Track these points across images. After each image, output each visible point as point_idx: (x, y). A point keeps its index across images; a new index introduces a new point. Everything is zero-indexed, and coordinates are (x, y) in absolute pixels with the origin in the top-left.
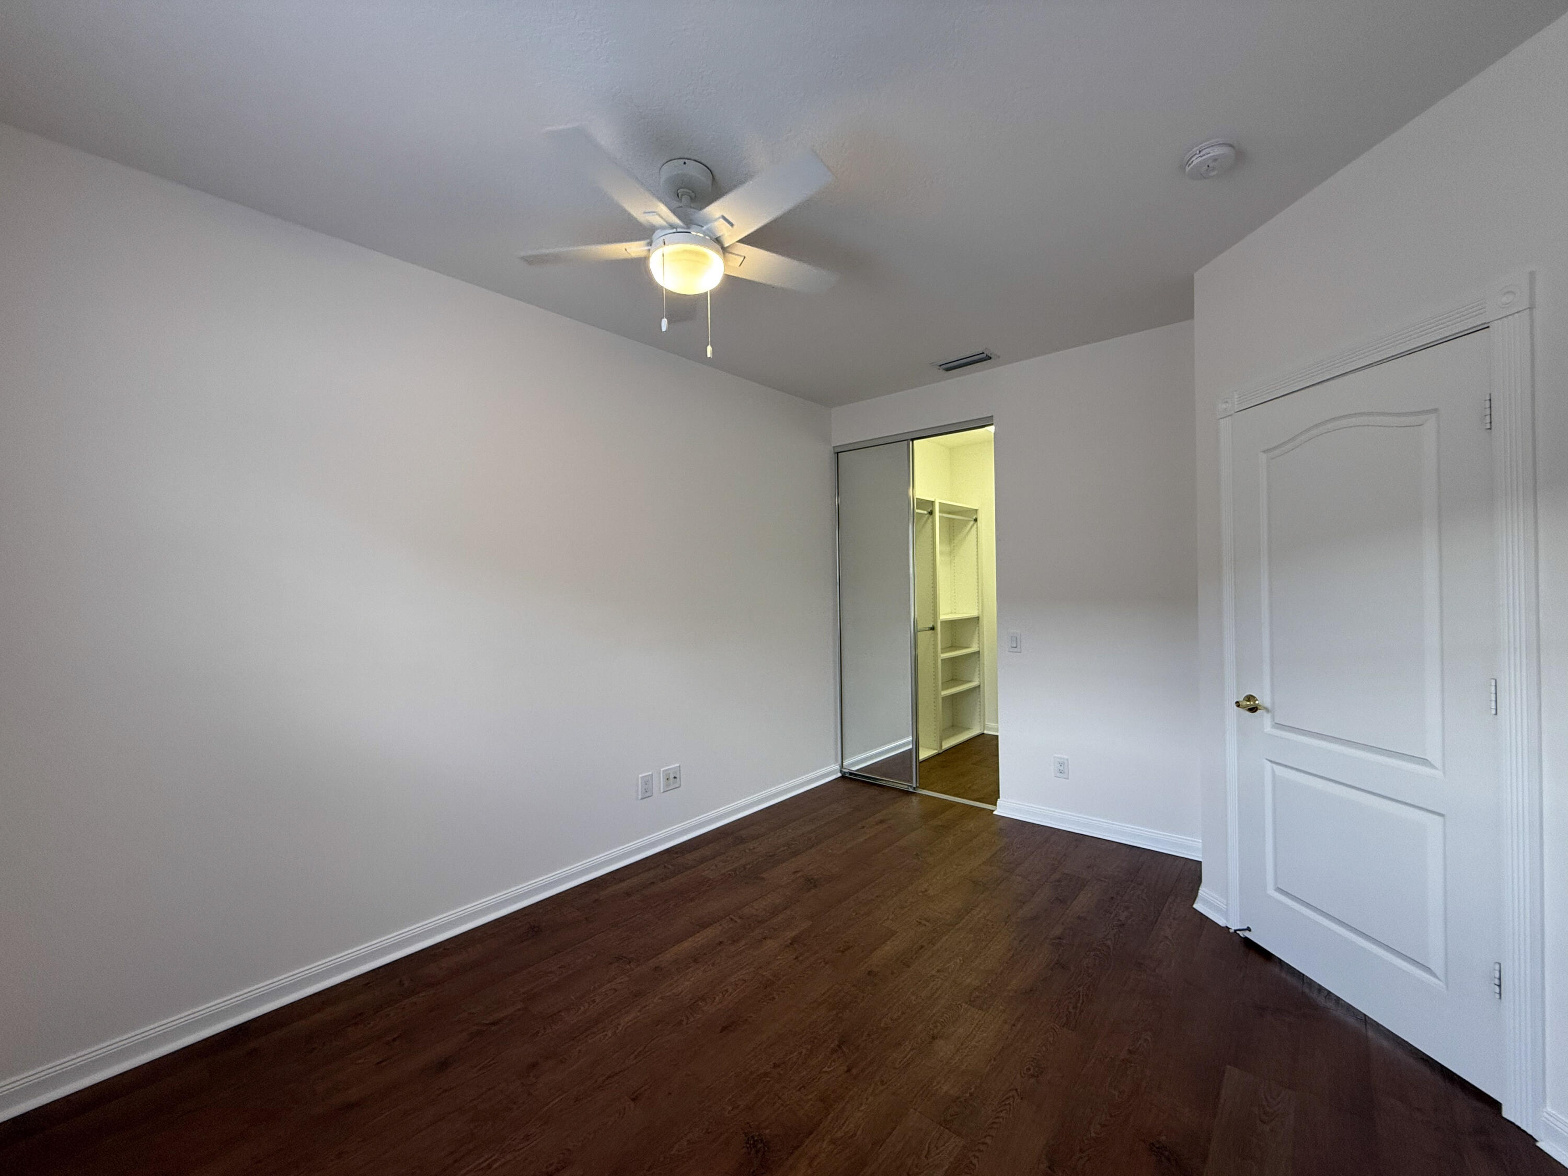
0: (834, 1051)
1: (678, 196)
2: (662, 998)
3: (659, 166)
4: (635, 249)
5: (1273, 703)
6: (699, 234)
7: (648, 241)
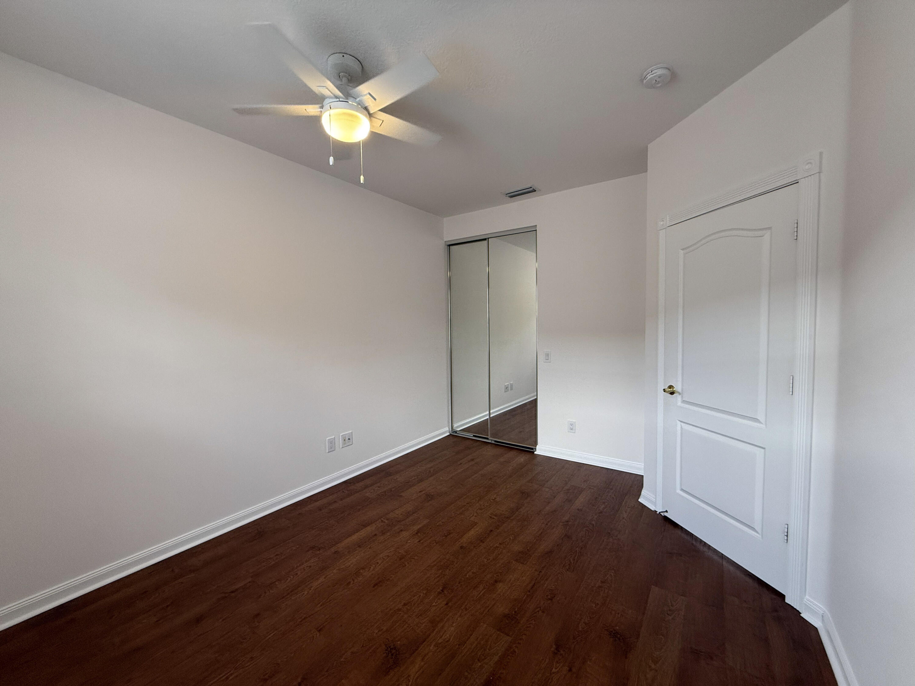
0: (439, 593)
1: (340, 78)
2: (339, 570)
3: (327, 57)
4: (311, 110)
5: (682, 390)
6: (354, 103)
7: (321, 105)
